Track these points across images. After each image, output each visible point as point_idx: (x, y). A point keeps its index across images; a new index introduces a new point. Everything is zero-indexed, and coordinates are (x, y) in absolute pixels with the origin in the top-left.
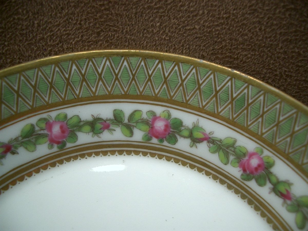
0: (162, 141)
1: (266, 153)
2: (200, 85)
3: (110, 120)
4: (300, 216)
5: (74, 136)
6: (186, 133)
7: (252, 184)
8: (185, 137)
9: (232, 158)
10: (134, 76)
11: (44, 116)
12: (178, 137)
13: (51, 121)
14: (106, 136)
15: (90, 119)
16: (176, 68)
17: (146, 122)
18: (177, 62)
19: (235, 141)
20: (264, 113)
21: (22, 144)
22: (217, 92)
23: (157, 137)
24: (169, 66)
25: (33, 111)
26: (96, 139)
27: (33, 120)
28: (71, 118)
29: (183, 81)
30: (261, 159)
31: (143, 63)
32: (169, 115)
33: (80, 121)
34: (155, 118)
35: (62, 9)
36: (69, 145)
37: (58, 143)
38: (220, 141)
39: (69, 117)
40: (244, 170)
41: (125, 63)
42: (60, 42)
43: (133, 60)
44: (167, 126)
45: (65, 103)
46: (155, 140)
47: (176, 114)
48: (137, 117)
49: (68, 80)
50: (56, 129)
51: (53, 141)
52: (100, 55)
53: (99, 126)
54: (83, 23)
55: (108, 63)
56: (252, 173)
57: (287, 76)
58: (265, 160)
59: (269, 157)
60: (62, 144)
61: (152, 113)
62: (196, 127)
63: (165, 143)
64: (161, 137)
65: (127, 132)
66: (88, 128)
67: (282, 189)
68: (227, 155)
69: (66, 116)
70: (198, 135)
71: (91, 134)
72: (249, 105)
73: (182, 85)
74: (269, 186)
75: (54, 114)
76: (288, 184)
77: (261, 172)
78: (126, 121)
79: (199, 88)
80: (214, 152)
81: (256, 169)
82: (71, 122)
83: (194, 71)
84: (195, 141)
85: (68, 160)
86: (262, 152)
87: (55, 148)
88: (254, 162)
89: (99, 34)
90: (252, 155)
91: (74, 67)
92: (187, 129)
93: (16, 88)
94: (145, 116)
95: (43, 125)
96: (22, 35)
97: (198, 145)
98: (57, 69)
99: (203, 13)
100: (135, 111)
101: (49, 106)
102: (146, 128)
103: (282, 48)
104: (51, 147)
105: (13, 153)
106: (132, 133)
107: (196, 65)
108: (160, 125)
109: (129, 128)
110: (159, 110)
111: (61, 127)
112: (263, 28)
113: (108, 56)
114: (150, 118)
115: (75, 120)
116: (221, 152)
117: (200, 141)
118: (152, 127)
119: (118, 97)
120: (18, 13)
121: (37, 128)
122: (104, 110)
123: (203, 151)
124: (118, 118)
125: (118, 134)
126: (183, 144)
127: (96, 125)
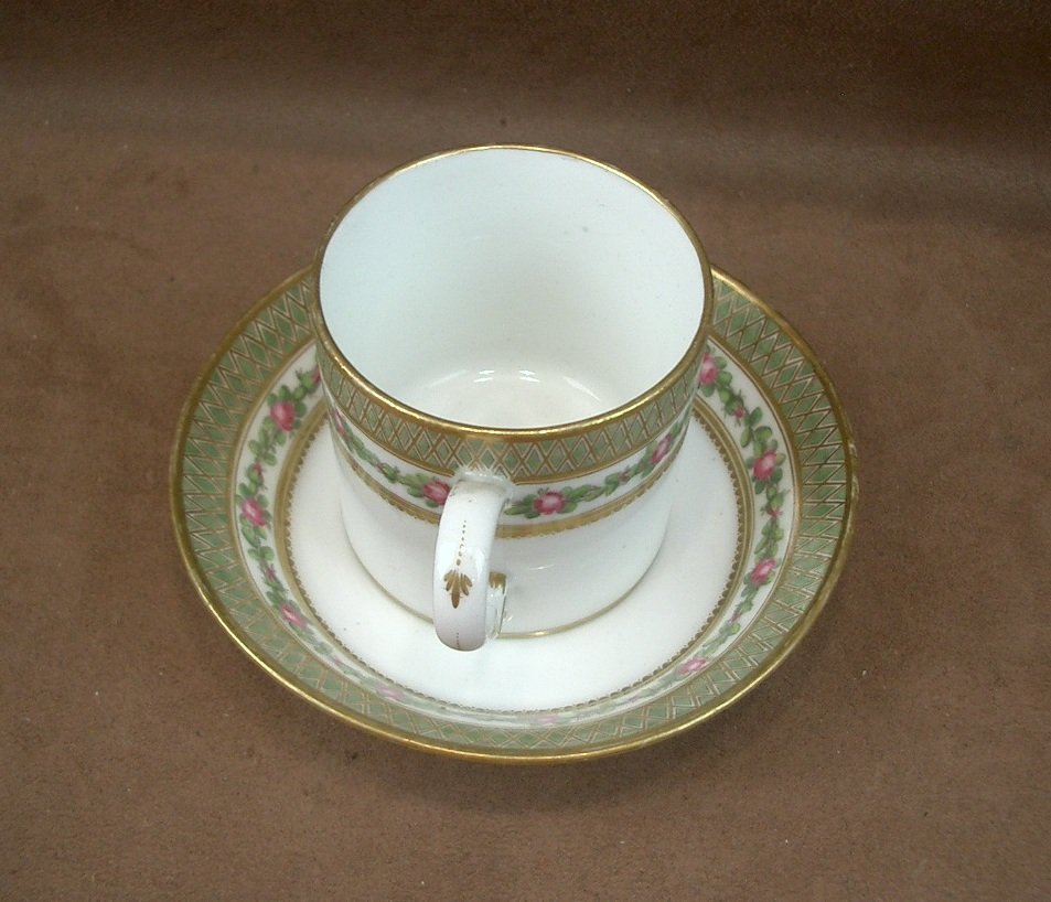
0: (754, 479)
1: (778, 569)
2: (825, 463)
3: (747, 412)
4: (717, 637)
5: (710, 390)
6: (771, 493)
7: (742, 588)
8: (768, 495)
9: (763, 551)
10: (803, 397)
12: (765, 490)
13: (710, 356)
14: (730, 422)
15: (737, 392)
16: (832, 429)
17: (763, 446)
19: (782, 538)
22: (825, 483)
23: (755, 471)
24: (830, 421)
26: (721, 414)
28: (725, 373)
29: (821, 445)
30: (770, 571)
31: (819, 395)
32: (781, 463)
33: (728, 385)
34: (773, 452)
38: (777, 526)
39: (727, 369)
40: (754, 571)
44: (771, 470)
45: (735, 353)
46: (752, 473)
47: (786, 467)
48: (765, 434)
49: (760, 339)
50: (706, 367)
53: (735, 406)
56: (754, 577)
58: (770, 574)
59: (774, 575)
61: (776, 444)
62: (782, 495)
63: (754, 484)
64: (758, 474)
65: (745, 439)
66: (726, 396)
67: (743, 609)
68: (765, 545)
69: (724, 366)
70: (775, 504)
71: (723, 405)
73: (817, 448)
74: (743, 600)
75: (719, 353)
76: (750, 608)
77: (757, 583)
78: (754, 428)
79: (821, 465)
80: (763, 533)
81: (759, 577)
82: (722, 376)
83: (837, 447)
84: (768, 509)
86: (777, 566)
88: (765, 570)
90: (772, 562)
91: (775, 336)
92: (776, 490)
94: (769, 441)
97: (765, 514)
98: (763, 322)
100: (769, 429)
101: (723, 342)
106: (744, 446)
108: (768, 463)
110: (781, 448)
111: (711, 370)
114: (770, 448)
115: (725, 378)
116: (766, 538)
117: (770, 512)
118: (762, 459)
119: (774, 402)
122: (753, 399)
123: (761, 521)
124: (752, 418)
125: (736, 431)
126: (760, 500)
127: (734, 402)
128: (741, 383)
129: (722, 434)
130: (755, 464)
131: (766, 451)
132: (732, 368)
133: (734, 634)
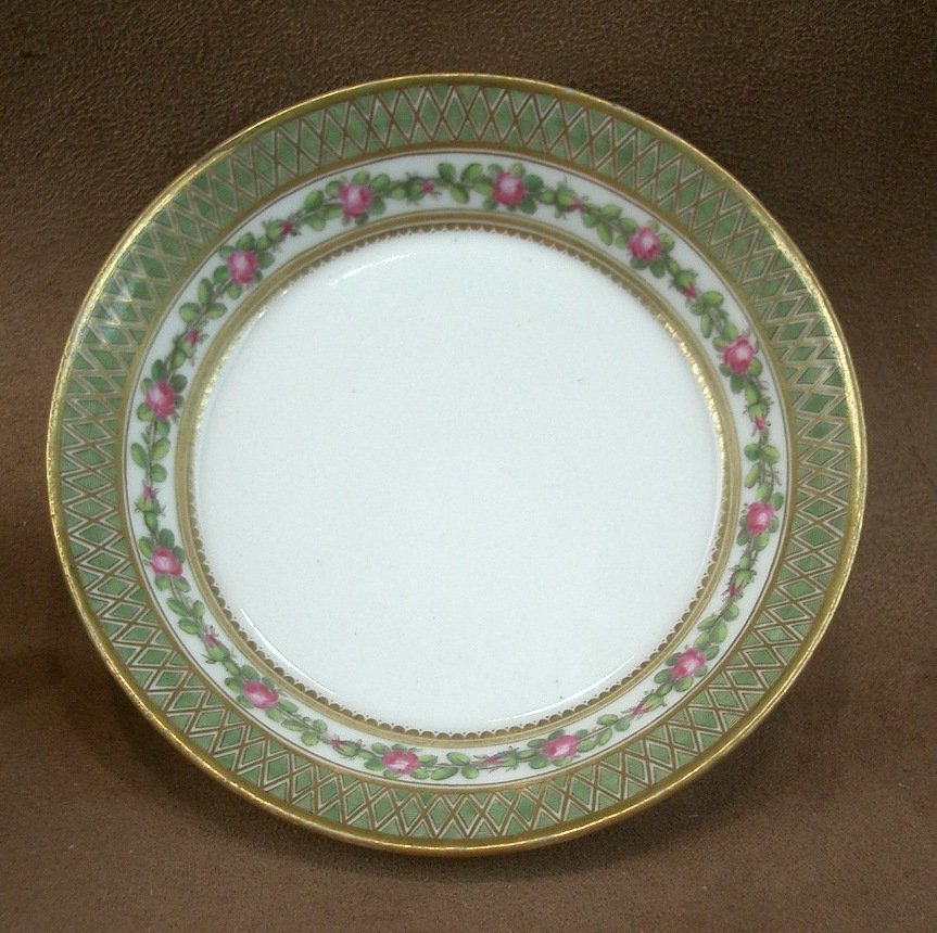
0: (512, 208)
1: (663, 229)
2: (566, 127)
3: (433, 179)
4: (706, 321)
5: (378, 204)
6: (548, 197)
7: (646, 275)
8: (548, 203)
9: (616, 235)
10: (467, 113)
11: (337, 177)
12: (537, 202)
13: (346, 184)
14: (428, 203)
15: (403, 178)
16: (531, 101)
17: (487, 181)
18: (533, 92)
19: (620, 211)
20: (659, 171)
21: (307, 220)
22: (592, 138)
23: (505, 202)
24: (520, 99)
25: (321, 170)
26: (412, 208)
27: (321, 185)
28: (376, 179)
29: (541, 121)
30: (656, 238)
31: (480, 95)
32: (523, 172)
33: (389, 182)
34: (501, 174)
35: (356, 20)
36: (372, 218)
37: (356, 215)
38: (599, 210)
39: (372, 176)
40: (635, 254)
41: (454, 95)
42: (353, 65)
43: (466, 89)
44: (520, 187)
45: (366, 156)
46: (502, 208)
47: (534, 169)
48: (474, 172)
49: (369, 123)
50: (354, 196)
51: (349, 214)
52: (415, 83)
53: (417, 188)
54: (388, 38)
55: (428, 95)
56: (644, 257)
57: (710, 110)
58: (661, 239)
59: (667, 235)
60: (361, 218)
61: (497, 168)
62: (563, 188)
63: (519, 212)
64: (512, 202)
65: (461, 197)
66: (400, 192)
67: (685, 281)
68: (609, 231)
69: (367, 177)
70: (565, 200)
71: (406, 200)
72: (637, 159)
73: (540, 126)
74: (668, 277)
75: (349, 174)
76: (692, 274)
77: (658, 257)
78: (458, 179)
79: (565, 132)
80: (590, 226)
81: (650, 251)
82: (376, 185)
83: (558, 106)
84: (563, 209)
85: (372, 240)
86: (657, 228)
87: (353, 224)
88: (647, 242)
89: (412, 53)
90: (644, 232)
91: (378, 104)
92: (550, 191)
93: (295, 141)
94: (486, 172)
95: (335, 191)
96: (293, 56)
97: (566, 214)
98: (352, 108)
99: (571, 22)
100: (472, 165)
101: (342, 163)
102: (488, 189)
103: (697, 70)
104: (346, 221)
105: (295, 234)
106: (466, 198)
107: (561, 98)
108: (509, 186)
109: (462, 190)
110: (507, 163)
111: (362, 193)
112: (664, 42)
113: (428, 84)
114: (494, 175)
115: (381, 182)
116: (601, 226)
117: (570, 209)
118: (497, 189)
119: (444, 145)
120: (288, 28)
121: (326, 196)
122: (425, 165)
123: (574, 223)
124: (445, 176)
125: (445, 200)
126: (545, 214)
127: (412, 187)
128: (397, 168)
129: (433, 218)
130: (497, 197)
131: (493, 183)
132: (376, 169)
133: (722, 301)
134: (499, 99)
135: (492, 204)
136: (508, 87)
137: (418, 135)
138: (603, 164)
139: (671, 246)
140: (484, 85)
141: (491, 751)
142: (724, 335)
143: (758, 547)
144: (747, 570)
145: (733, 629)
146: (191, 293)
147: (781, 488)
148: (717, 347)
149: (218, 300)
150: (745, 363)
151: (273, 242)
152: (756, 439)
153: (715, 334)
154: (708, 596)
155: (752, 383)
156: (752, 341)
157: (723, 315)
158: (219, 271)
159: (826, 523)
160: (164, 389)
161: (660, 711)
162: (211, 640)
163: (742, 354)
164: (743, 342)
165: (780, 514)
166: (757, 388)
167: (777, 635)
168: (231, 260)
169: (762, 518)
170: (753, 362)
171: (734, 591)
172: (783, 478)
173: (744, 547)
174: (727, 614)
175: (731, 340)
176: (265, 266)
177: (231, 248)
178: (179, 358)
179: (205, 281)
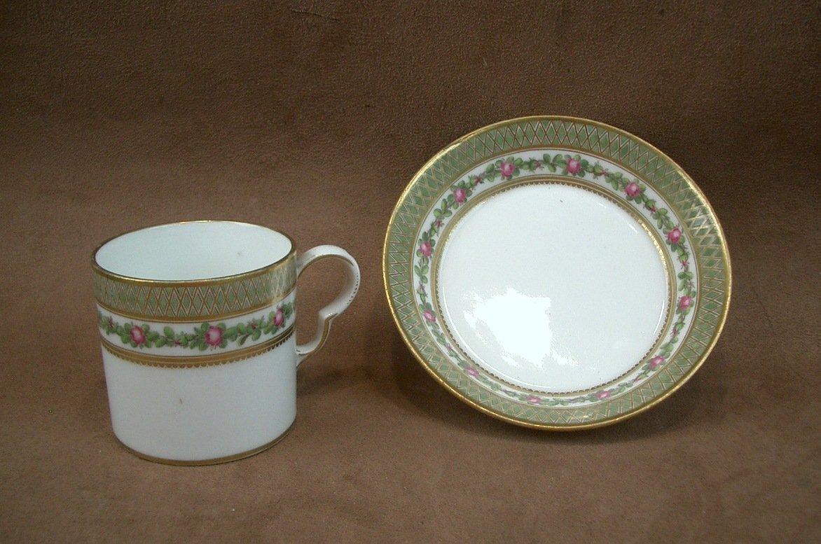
0: (574, 174)
1: (641, 182)
2: (599, 139)
3: (541, 161)
4: (660, 222)
5: (517, 172)
6: (591, 170)
7: (633, 203)
8: (590, 172)
9: (620, 186)
10: (557, 132)
11: (500, 159)
12: (585, 172)
13: (504, 162)
14: (538, 171)
15: (528, 160)
16: (584, 128)
17: (564, 162)
18: (585, 124)
19: (622, 175)
20: (639, 157)
21: (486, 177)
22: (610, 144)
23: (572, 172)
24: (579, 127)
25: (493, 156)
26: (531, 173)
27: (494, 162)
28: (517, 160)
29: (588, 136)
30: (638, 186)
31: (563, 125)
32: (580, 158)
33: (522, 162)
34: (570, 159)
36: (514, 177)
37: (507, 176)
38: (613, 175)
39: (515, 159)
40: (628, 194)
41: (551, 125)
43: (556, 123)
44: (578, 165)
45: (513, 150)
46: (570, 174)
47: (584, 157)
48: (559, 159)
49: (515, 136)
50: (507, 167)
51: (504, 175)
52: (535, 119)
53: (534, 165)
55: (540, 125)
56: (632, 195)
58: (640, 187)
59: (642, 185)
60: (509, 177)
61: (569, 157)
62: (597, 165)
63: (577, 176)
64: (574, 172)
65: (552, 169)
66: (527, 166)
67: (650, 205)
68: (617, 183)
69: (513, 159)
70: (598, 171)
71: (529, 170)
72: (630, 152)
73: (588, 138)
74: (643, 203)
75: (506, 158)
76: (654, 201)
77: (638, 194)
78: (551, 161)
79: (599, 141)
80: (608, 182)
81: (635, 193)
82: (516, 163)
83: (596, 130)
84: (597, 175)
85: (513, 187)
86: (638, 182)
87: (505, 180)
88: (634, 188)
90: (632, 184)
91: (519, 127)
92: (591, 167)
93: (484, 142)
94: (564, 158)
95: (499, 165)
97: (598, 177)
98: (508, 129)
100: (558, 155)
101: (503, 153)
102: (565, 166)
104: (503, 178)
105: (481, 183)
106: (555, 169)
107: (597, 126)
108: (574, 164)
109: (553, 166)
110: (573, 155)
111: (510, 166)
113: (541, 120)
114: (567, 160)
115: (519, 161)
116: (613, 182)
117: (600, 174)
118: (569, 166)
119: (546, 146)
121: (495, 167)
122: (538, 155)
123: (601, 181)
124: (546, 160)
125: (546, 170)
126: (589, 177)
127: (532, 164)
128: (526, 156)
129: (540, 178)
130: (569, 169)
131: (567, 163)
132: (516, 156)
133: (667, 212)
134: (571, 126)
135: (565, 173)
136: (575, 122)
137: (535, 141)
138: (615, 155)
139: (644, 190)
140: (564, 121)
141: (572, 398)
142: (668, 227)
143: (686, 314)
144: (682, 323)
145: (676, 346)
146: (439, 205)
147: (695, 289)
148: (665, 233)
149: (449, 209)
150: (677, 238)
151: (472, 186)
152: (683, 270)
153: (664, 227)
154: (664, 336)
155: (680, 247)
156: (680, 229)
157: (667, 218)
158: (450, 196)
159: (715, 300)
160: (426, 245)
161: (646, 379)
162: (450, 348)
163: (676, 234)
164: (676, 229)
165: (694, 299)
166: (683, 249)
167: (696, 345)
168: (455, 192)
169: (687, 302)
170: (681, 237)
171: (676, 332)
172: (695, 285)
173: (679, 315)
174: (673, 341)
175: (671, 229)
176: (468, 196)
177: (455, 187)
178: (433, 232)
179: (444, 200)
